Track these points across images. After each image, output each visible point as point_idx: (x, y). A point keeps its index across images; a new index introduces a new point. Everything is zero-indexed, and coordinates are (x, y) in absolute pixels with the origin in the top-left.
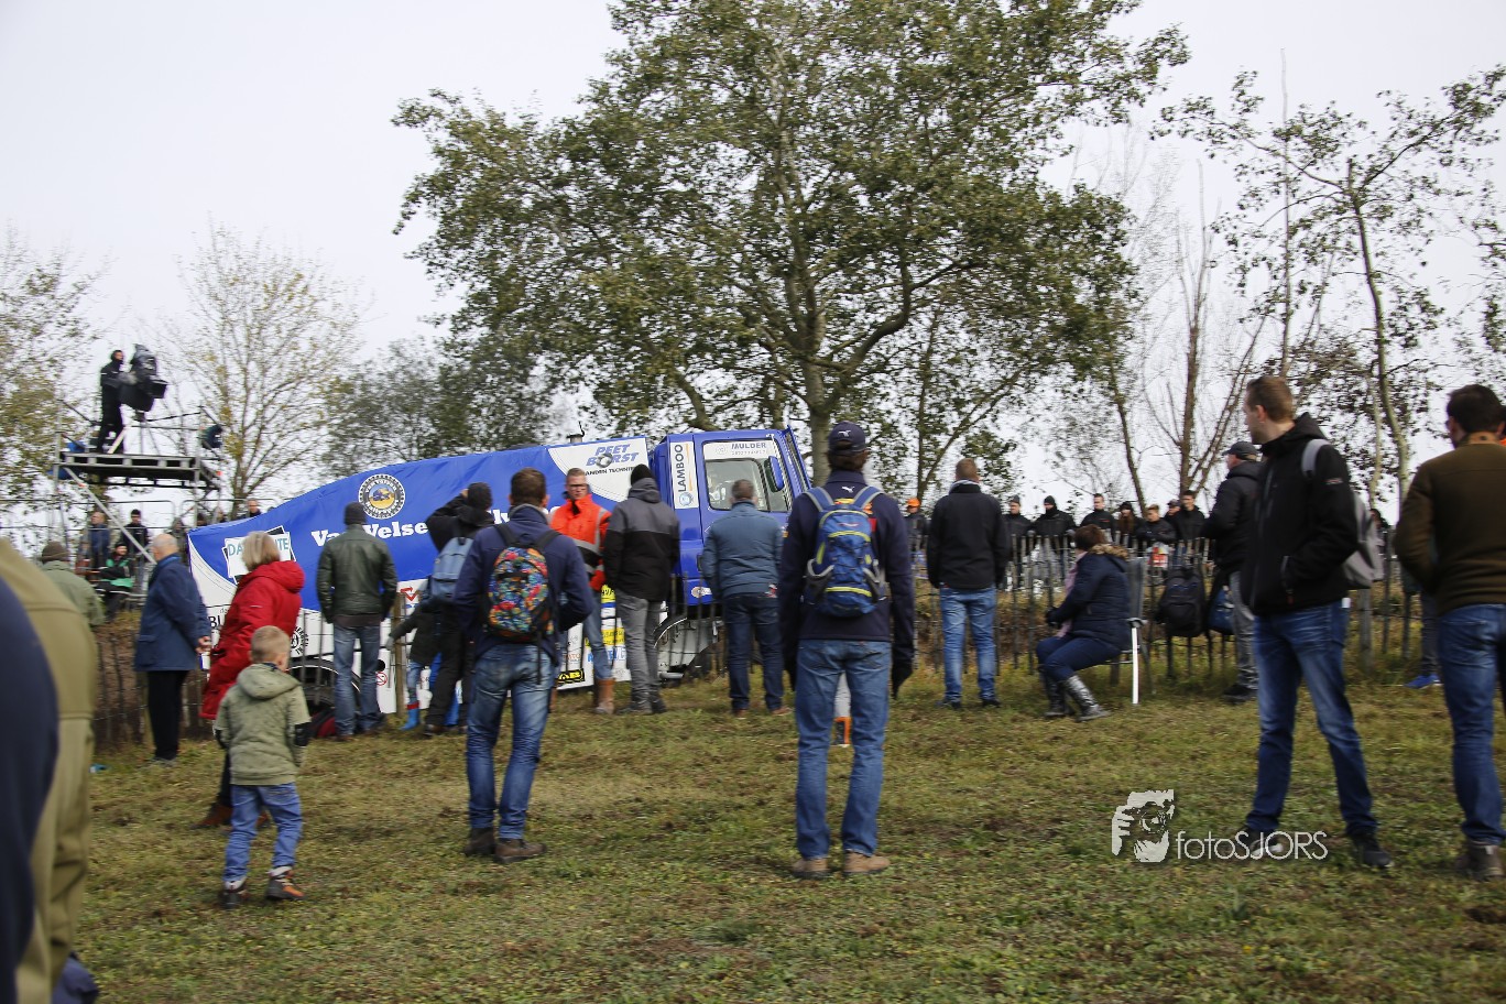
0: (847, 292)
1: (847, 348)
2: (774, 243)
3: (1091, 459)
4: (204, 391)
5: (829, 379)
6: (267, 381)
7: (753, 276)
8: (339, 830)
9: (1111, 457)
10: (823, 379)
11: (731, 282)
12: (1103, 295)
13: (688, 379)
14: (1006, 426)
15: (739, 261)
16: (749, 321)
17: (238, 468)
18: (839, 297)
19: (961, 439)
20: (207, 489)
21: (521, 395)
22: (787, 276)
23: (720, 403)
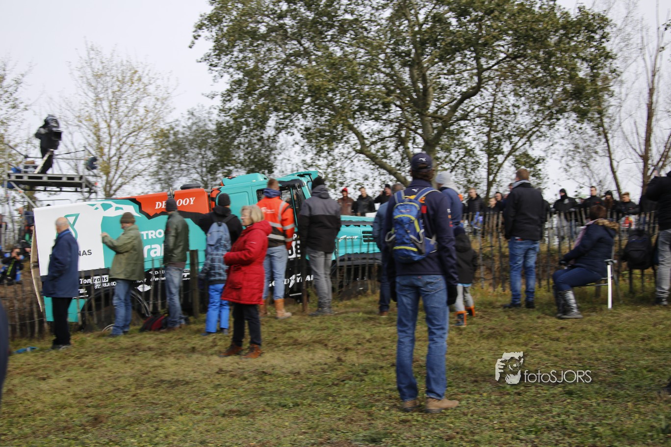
0: (445, 74)
1: (446, 107)
2: (402, 48)
3: (588, 167)
4: (87, 138)
5: (435, 125)
6: (121, 131)
7: (391, 66)
8: (162, 381)
9: (600, 165)
10: (432, 125)
11: (379, 71)
12: (595, 71)
13: (355, 126)
14: (536, 150)
15: (383, 58)
16: (389, 93)
17: (107, 180)
18: (440, 78)
19: (511, 157)
20: (90, 192)
21: (262, 137)
22: (411, 66)
23: (374, 140)
